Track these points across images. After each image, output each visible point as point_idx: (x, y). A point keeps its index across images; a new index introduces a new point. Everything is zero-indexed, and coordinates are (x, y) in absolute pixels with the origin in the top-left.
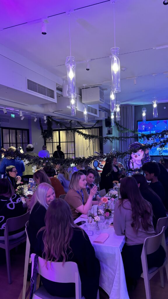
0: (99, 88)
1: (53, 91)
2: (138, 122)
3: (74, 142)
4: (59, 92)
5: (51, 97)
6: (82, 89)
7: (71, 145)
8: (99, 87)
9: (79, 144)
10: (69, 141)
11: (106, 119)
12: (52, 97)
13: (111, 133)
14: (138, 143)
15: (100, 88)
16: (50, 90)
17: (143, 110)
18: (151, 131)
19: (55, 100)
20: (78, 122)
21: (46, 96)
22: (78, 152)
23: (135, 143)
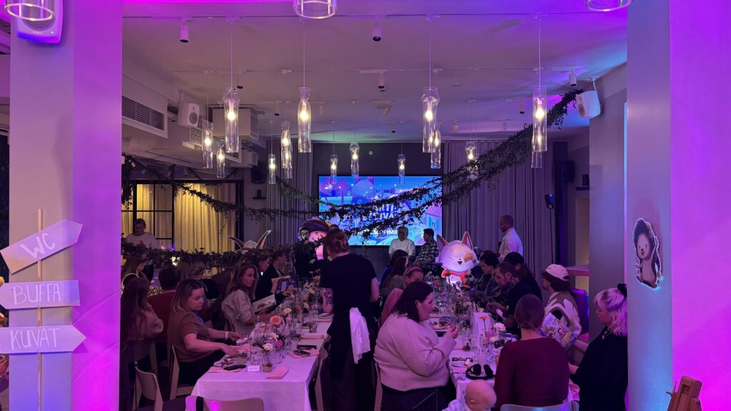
0: (249, 112)
1: (161, 115)
2: (320, 177)
3: (173, 211)
4: (172, 116)
5: (157, 127)
6: (214, 108)
7: (163, 220)
8: (249, 110)
9: (183, 217)
10: (157, 208)
11: (253, 166)
12: (160, 126)
13: (262, 196)
14: (318, 219)
15: (252, 110)
16: (156, 113)
17: (333, 158)
18: (344, 197)
19: (164, 134)
20: (190, 170)
21: (150, 126)
22: (181, 236)
23: (314, 218)
